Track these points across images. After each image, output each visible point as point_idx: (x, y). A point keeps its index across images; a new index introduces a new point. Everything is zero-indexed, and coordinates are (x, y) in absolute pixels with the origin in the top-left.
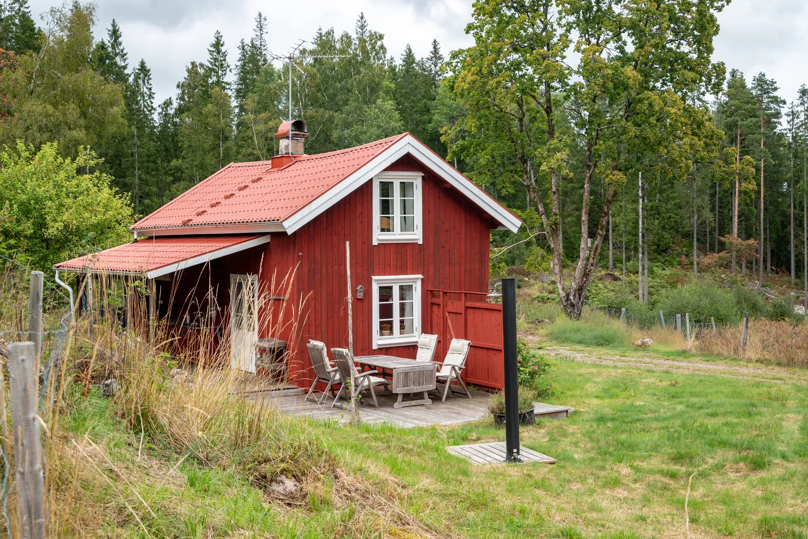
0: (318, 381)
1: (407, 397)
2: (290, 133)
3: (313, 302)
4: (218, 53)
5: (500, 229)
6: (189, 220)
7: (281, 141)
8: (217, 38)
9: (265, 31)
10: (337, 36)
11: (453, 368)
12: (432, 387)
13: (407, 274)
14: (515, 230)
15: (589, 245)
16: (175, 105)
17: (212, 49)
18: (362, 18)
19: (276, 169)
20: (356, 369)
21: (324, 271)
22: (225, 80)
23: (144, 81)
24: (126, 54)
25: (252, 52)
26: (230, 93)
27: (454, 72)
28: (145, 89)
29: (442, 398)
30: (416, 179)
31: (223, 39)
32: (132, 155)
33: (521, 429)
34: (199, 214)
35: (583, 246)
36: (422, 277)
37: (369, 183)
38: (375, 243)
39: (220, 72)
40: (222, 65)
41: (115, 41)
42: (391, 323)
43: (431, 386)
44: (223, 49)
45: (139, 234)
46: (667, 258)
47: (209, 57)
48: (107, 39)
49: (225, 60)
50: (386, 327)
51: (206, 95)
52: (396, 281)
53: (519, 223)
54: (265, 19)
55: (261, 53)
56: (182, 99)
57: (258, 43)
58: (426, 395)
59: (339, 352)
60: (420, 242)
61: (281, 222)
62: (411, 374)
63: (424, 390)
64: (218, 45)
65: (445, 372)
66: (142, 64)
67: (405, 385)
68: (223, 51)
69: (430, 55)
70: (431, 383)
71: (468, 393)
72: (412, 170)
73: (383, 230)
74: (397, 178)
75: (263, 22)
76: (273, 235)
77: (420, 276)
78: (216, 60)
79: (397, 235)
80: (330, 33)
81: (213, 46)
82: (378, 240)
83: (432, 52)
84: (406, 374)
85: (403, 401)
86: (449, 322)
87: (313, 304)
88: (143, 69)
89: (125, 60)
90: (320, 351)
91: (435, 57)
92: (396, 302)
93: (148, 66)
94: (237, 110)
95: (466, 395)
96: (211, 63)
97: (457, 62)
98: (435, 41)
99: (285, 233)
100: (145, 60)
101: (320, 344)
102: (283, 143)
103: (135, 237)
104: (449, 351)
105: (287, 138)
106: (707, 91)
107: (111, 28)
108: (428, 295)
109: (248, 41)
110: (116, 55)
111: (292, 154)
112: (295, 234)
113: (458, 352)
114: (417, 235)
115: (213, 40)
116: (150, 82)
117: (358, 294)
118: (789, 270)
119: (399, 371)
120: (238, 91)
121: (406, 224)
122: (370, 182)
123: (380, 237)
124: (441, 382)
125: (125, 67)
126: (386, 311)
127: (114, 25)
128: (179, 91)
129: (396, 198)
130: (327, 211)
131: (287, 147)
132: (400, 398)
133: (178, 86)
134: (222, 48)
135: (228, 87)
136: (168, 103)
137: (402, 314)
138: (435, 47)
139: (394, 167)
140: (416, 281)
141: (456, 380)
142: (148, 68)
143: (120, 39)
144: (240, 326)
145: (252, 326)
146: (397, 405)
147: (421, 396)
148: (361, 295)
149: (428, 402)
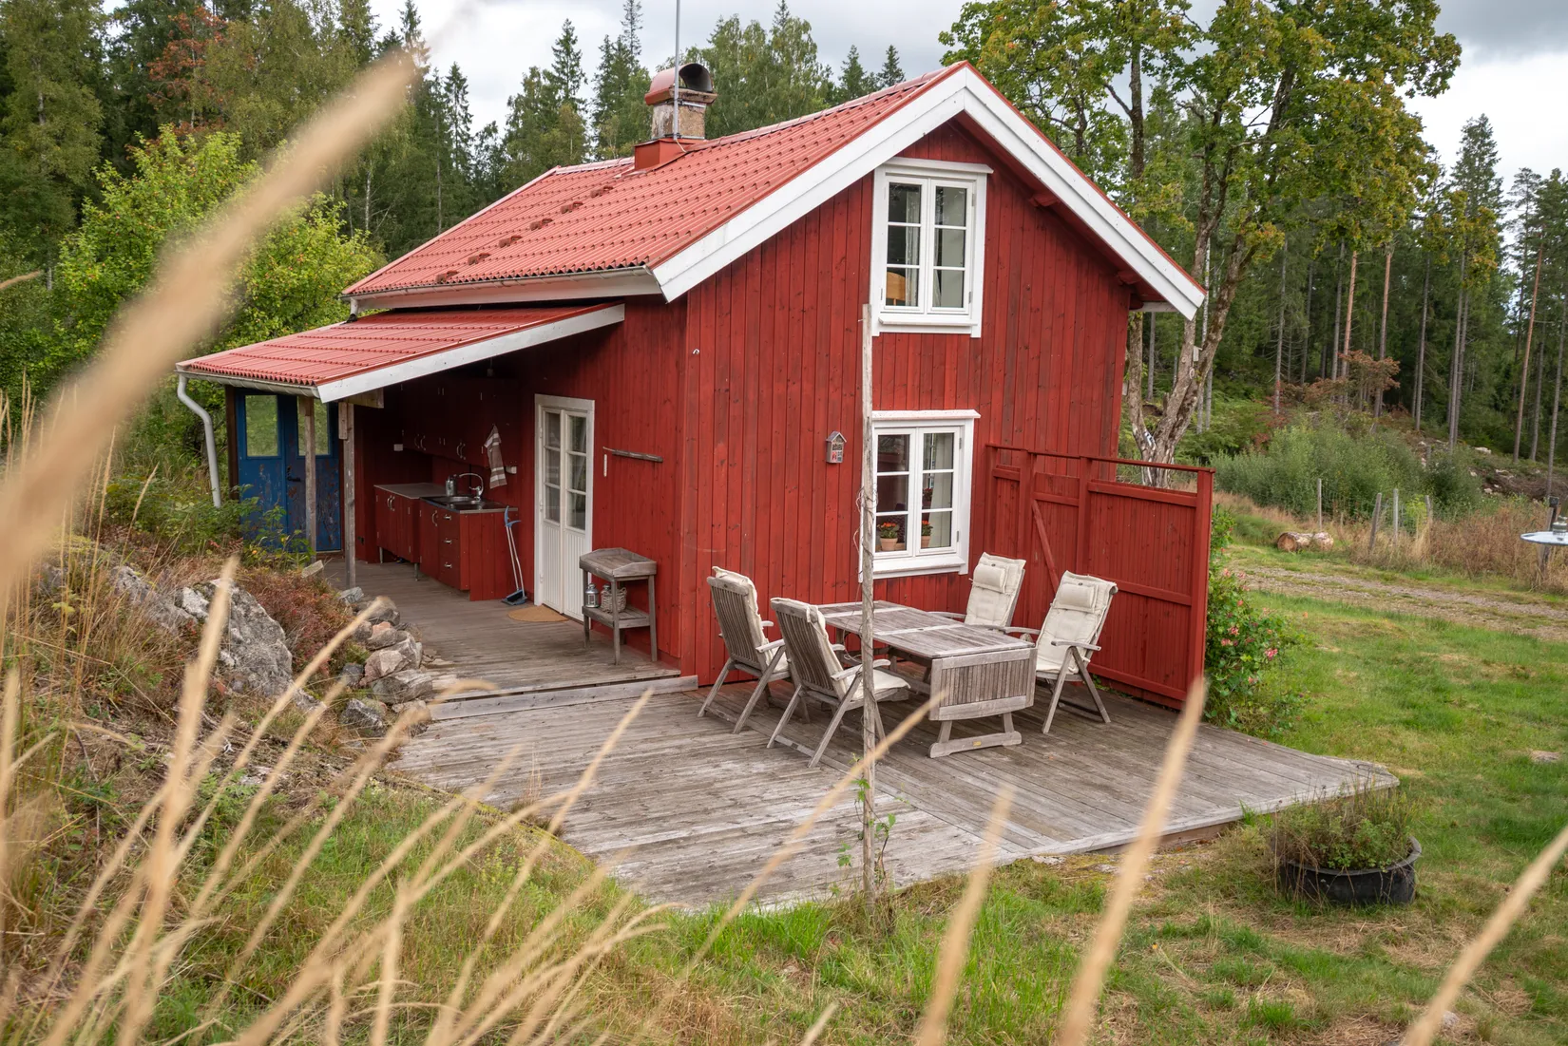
0: (732, 669)
1: (964, 728)
2: (677, 90)
3: (724, 470)
4: (568, 53)
5: (1151, 308)
6: (451, 273)
7: (656, 110)
8: (567, 31)
9: (638, 24)
10: (743, 26)
11: (1073, 649)
12: (1023, 701)
13: (943, 408)
14: (1189, 312)
15: (1196, 358)
16: (502, 133)
17: (558, 47)
18: (783, 8)
19: (644, 171)
20: (832, 647)
21: (752, 396)
22: (577, 96)
23: (457, 97)
24: (427, 50)
25: (619, 57)
26: (585, 116)
27: (967, 43)
28: (459, 109)
29: (1042, 723)
30: (974, 183)
31: (575, 33)
32: (433, 204)
34: (473, 261)
35: (1185, 359)
36: (978, 416)
37: (866, 183)
38: (871, 331)
39: (570, 83)
40: (573, 72)
41: (411, 29)
42: (902, 522)
43: (1023, 698)
44: (575, 48)
45: (361, 304)
46: (1230, 384)
47: (553, 59)
48: (399, 28)
49: (577, 65)
50: (893, 531)
51: (550, 119)
52: (916, 424)
53: (1198, 297)
54: (639, 7)
55: (632, 58)
56: (513, 123)
57: (626, 43)
58: (1008, 722)
59: (793, 610)
60: (976, 333)
61: (649, 268)
62: (977, 672)
63: (1005, 710)
64: (567, 42)
65: (1049, 661)
66: (455, 70)
67: (961, 699)
68: (576, 51)
69: (882, 70)
70: (1023, 692)
71: (1103, 711)
72: (965, 161)
73: (889, 302)
74: (930, 177)
75: (635, 11)
76: (630, 303)
77: (973, 413)
78: (564, 64)
79: (925, 315)
80: (733, 23)
81: (561, 42)
82: (881, 324)
83: (886, 65)
84: (965, 672)
85: (951, 738)
86: (1040, 523)
87: (723, 475)
88: (457, 80)
89: (426, 59)
90: (739, 598)
91: (891, 73)
92: (915, 473)
93: (463, 73)
94: (594, 144)
95: (1098, 713)
96: (557, 70)
97: (973, 25)
98: (891, 49)
99: (661, 297)
100: (459, 65)
101: (741, 581)
102: (660, 114)
103: (353, 309)
104: (1056, 603)
105: (670, 101)
106: (1419, 88)
107: (405, 9)
108: (985, 454)
109: (613, 40)
110: (413, 50)
111: (680, 138)
112: (683, 300)
113: (1082, 606)
114: (969, 318)
115: (561, 35)
116: (466, 97)
117: (833, 452)
119: (947, 663)
120: (597, 116)
121: (948, 291)
122: (868, 180)
123: (887, 319)
124: (1044, 685)
125: (426, 71)
126: (892, 493)
128: (511, 111)
129: (926, 226)
130: (763, 248)
131: (669, 122)
132: (946, 732)
133: (509, 103)
134: (573, 46)
135: (581, 106)
136: (491, 130)
137: (928, 501)
138: (891, 58)
139: (925, 147)
140: (962, 424)
141: (1077, 679)
142: (463, 76)
143: (418, 27)
144: (554, 515)
145: (578, 522)
146: (937, 750)
147: (993, 723)
148: (836, 456)
149: (1012, 738)
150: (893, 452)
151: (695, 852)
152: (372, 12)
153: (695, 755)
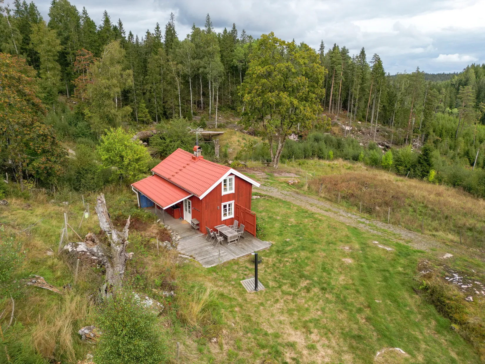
0: (208, 235)
1: (231, 242)
2: (197, 150)
3: (207, 213)
6: (170, 178)
9: (174, 20)
13: (230, 201)
14: (259, 186)
19: (193, 161)
21: (209, 205)
29: (238, 240)
30: (233, 178)
31: (159, 25)
33: (258, 265)
34: (173, 176)
37: (221, 183)
38: (222, 195)
42: (226, 213)
44: (160, 30)
47: (155, 32)
49: (160, 34)
52: (227, 203)
53: (260, 185)
54: (173, 15)
57: (172, 24)
60: (234, 193)
63: (235, 239)
64: (158, 28)
66: (130, 33)
67: (231, 239)
70: (237, 237)
72: (232, 175)
73: (224, 191)
74: (228, 178)
78: (157, 34)
79: (228, 192)
81: (156, 28)
84: (231, 237)
86: (241, 213)
92: (228, 208)
99: (200, 199)
105: (197, 152)
107: (119, 22)
108: (236, 206)
111: (198, 157)
112: (202, 199)
114: (233, 191)
118: (347, 109)
121: (231, 189)
123: (224, 193)
126: (225, 211)
127: (120, 21)
129: (228, 183)
132: (229, 242)
137: (229, 211)
140: (233, 202)
143: (122, 26)
144: (186, 210)
145: (189, 212)
146: (228, 244)
147: (234, 241)
148: (219, 209)
149: (236, 242)
150: (225, 206)
151: (207, 259)
152: (111, 22)
153: (206, 246)
